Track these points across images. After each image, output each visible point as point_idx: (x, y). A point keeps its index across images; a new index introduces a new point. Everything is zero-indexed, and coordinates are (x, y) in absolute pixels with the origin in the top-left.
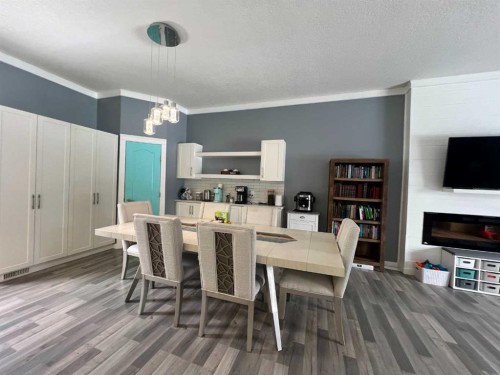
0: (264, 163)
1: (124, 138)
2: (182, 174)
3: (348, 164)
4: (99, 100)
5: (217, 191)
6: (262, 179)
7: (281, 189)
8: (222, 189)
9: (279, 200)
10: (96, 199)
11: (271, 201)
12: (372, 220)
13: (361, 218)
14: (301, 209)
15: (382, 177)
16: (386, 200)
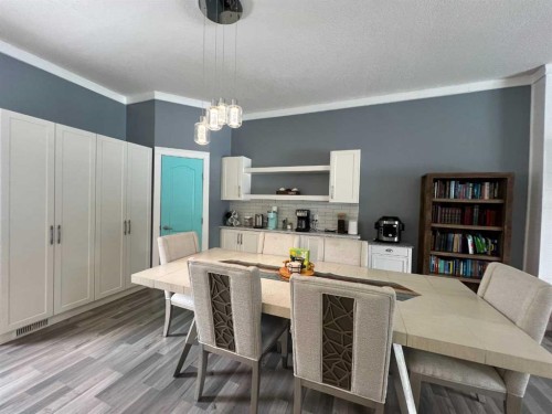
0: (334, 180)
1: (159, 151)
2: (228, 194)
3: (450, 180)
4: (128, 106)
5: (271, 215)
6: (331, 201)
7: (355, 212)
8: (277, 213)
9: (353, 227)
10: (128, 228)
11: (342, 228)
12: (485, 254)
13: (471, 251)
14: (385, 239)
15: (499, 197)
16: (510, 228)
